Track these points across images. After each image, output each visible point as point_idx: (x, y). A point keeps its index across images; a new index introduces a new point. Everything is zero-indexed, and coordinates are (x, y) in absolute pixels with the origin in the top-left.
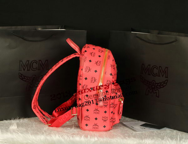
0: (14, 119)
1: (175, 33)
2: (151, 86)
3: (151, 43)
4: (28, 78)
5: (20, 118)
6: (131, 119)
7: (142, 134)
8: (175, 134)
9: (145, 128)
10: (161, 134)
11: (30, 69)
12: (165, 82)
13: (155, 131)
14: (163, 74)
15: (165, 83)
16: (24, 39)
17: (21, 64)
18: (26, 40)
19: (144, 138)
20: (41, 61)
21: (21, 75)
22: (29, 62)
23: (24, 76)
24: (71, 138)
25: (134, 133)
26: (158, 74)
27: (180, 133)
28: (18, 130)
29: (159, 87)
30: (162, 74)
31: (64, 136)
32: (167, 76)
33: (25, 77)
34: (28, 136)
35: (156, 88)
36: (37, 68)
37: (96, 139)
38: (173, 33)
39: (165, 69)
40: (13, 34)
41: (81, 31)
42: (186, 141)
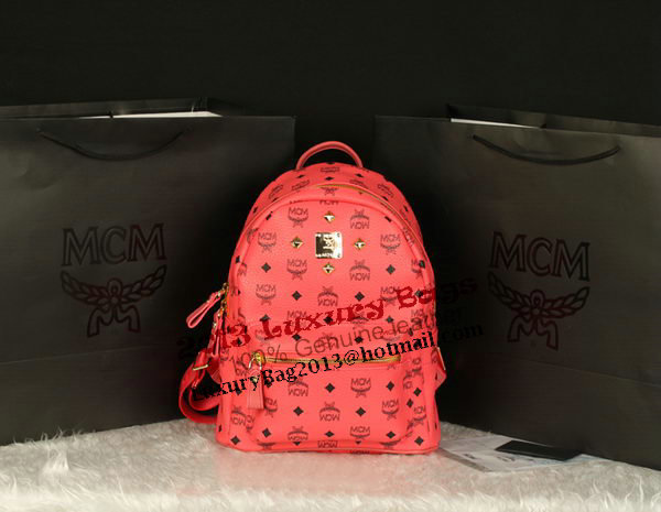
0: (50, 438)
1: (605, 124)
2: (527, 310)
5: (67, 434)
6: (459, 428)
7: (510, 479)
8: (620, 476)
9: (513, 459)
11: (101, 258)
12: (580, 296)
13: (553, 467)
14: (571, 268)
15: (580, 300)
16: (80, 153)
17: (71, 242)
18: (87, 156)
20: (137, 227)
21: (71, 278)
22: (95, 234)
23: (80, 284)
25: (482, 475)
26: (552, 267)
27: (638, 473)
28: (72, 476)
29: (557, 313)
30: (567, 268)
32: (584, 275)
33: (84, 288)
35: (547, 317)
36: (123, 253)
38: (596, 122)
39: (579, 249)
40: (43, 133)
41: (274, 117)
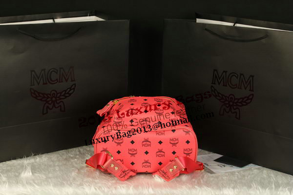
2: (227, 102)
3: (227, 39)
4: (45, 96)
5: (35, 155)
10: (246, 177)
11: (47, 82)
14: (246, 86)
15: (249, 99)
16: (36, 39)
17: (34, 76)
19: (222, 187)
20: (63, 68)
21: (35, 91)
22: (45, 72)
23: (39, 93)
24: (114, 191)
26: (238, 85)
28: (33, 178)
29: (240, 104)
30: (244, 85)
31: (103, 189)
32: (252, 89)
34: (50, 190)
36: (57, 80)
37: (151, 191)
39: (249, 78)
41: (121, 21)
42: (284, 189)
